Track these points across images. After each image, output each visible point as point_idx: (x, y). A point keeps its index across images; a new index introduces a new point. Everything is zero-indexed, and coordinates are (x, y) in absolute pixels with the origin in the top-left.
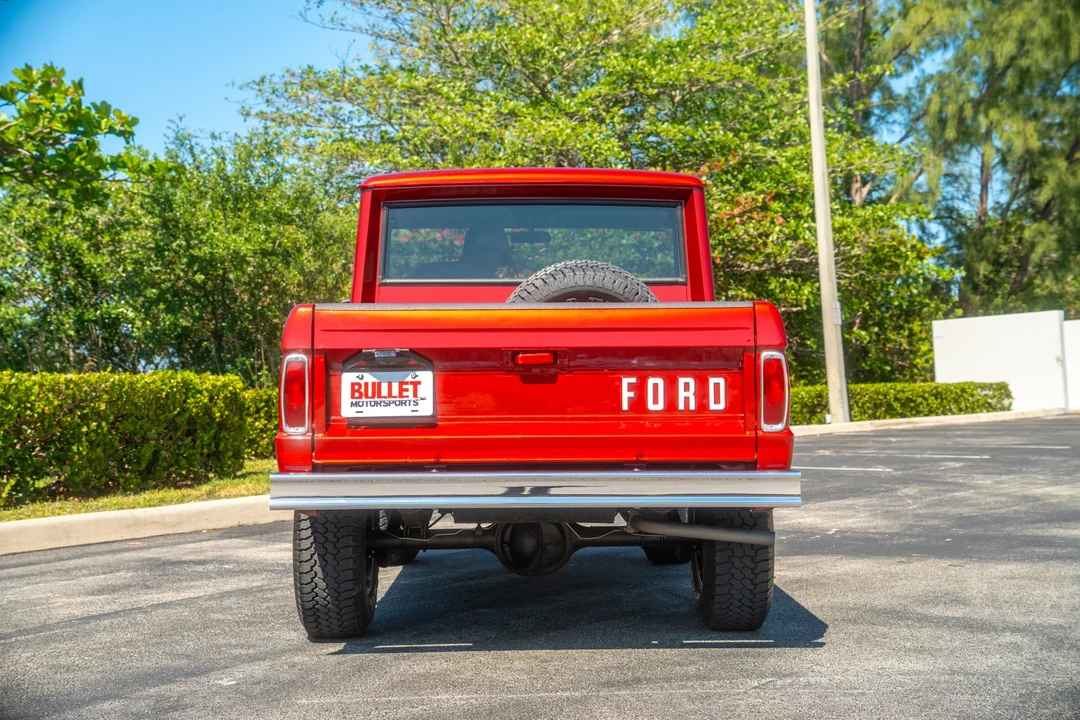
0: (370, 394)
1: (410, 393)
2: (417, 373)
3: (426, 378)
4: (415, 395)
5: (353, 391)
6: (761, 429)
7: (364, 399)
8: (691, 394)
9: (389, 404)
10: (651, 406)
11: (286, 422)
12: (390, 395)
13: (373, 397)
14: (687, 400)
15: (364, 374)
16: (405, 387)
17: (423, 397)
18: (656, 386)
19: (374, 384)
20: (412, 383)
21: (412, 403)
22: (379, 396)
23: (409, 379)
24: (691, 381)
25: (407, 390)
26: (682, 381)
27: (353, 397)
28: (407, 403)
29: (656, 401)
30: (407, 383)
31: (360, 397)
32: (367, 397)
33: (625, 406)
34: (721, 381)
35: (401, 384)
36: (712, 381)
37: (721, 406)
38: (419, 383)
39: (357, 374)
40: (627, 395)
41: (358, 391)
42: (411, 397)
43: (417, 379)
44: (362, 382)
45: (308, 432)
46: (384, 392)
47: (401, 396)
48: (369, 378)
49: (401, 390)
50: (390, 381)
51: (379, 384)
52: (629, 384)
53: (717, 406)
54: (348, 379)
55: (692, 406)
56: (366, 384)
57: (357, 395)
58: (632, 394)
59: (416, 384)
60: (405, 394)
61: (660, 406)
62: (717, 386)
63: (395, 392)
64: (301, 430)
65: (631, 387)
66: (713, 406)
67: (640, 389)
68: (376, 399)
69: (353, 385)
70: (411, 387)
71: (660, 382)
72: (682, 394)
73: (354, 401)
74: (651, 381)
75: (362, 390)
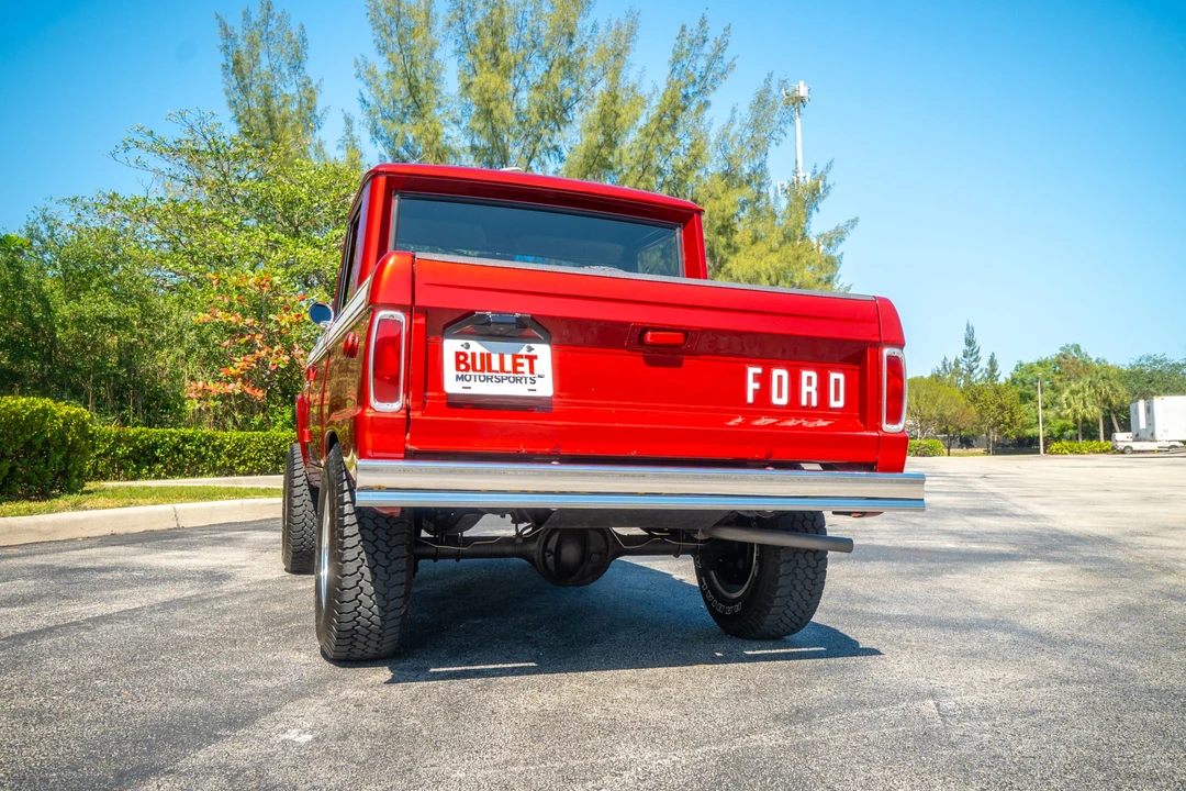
0: (478, 367)
1: (526, 368)
2: (533, 345)
3: (544, 353)
4: (532, 371)
5: (458, 362)
6: (881, 429)
7: (471, 372)
8: (813, 389)
9: (501, 380)
10: (775, 400)
11: (376, 396)
12: (502, 370)
13: (482, 370)
14: (809, 394)
15: (469, 342)
16: (519, 361)
17: (540, 373)
18: (780, 378)
19: (482, 355)
20: (527, 357)
21: (528, 380)
22: (490, 370)
23: (524, 352)
24: (814, 375)
25: (522, 365)
26: (805, 374)
27: (458, 369)
28: (523, 381)
29: (780, 395)
30: (521, 357)
31: (467, 369)
32: (475, 370)
33: (750, 399)
34: (841, 377)
35: (515, 357)
36: (833, 376)
37: (840, 404)
38: (535, 357)
39: (463, 342)
40: (752, 386)
41: (464, 362)
42: (527, 374)
43: (532, 353)
44: (469, 352)
45: (402, 408)
46: (496, 365)
47: (515, 371)
48: (477, 347)
49: (515, 365)
50: (501, 353)
51: (489, 356)
52: (755, 374)
53: (837, 403)
54: (451, 347)
55: (814, 403)
56: (473, 355)
57: (463, 366)
58: (757, 386)
59: (532, 359)
60: (519, 369)
61: (784, 401)
62: (837, 381)
63: (508, 366)
64: (396, 406)
65: (757, 378)
66: (833, 404)
67: (764, 380)
68: (486, 373)
69: (458, 354)
70: (526, 362)
71: (784, 373)
72: (805, 389)
73: (460, 374)
74: (776, 373)
75: (469, 361)
